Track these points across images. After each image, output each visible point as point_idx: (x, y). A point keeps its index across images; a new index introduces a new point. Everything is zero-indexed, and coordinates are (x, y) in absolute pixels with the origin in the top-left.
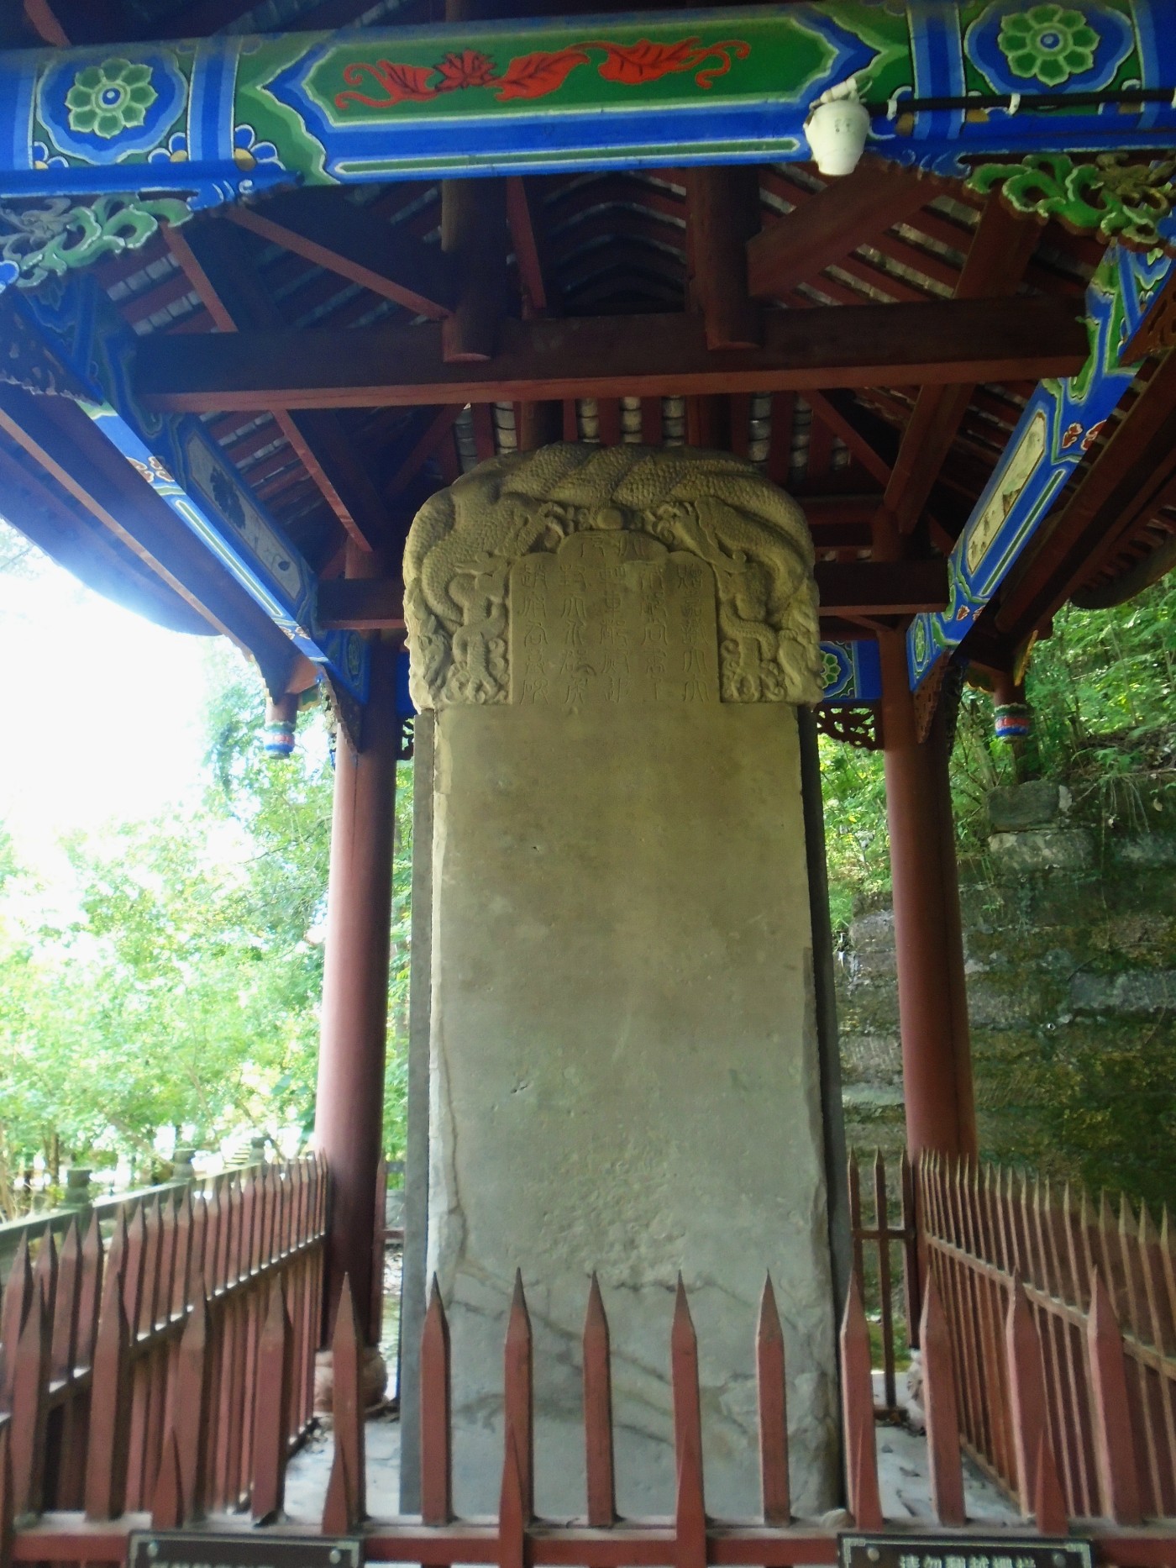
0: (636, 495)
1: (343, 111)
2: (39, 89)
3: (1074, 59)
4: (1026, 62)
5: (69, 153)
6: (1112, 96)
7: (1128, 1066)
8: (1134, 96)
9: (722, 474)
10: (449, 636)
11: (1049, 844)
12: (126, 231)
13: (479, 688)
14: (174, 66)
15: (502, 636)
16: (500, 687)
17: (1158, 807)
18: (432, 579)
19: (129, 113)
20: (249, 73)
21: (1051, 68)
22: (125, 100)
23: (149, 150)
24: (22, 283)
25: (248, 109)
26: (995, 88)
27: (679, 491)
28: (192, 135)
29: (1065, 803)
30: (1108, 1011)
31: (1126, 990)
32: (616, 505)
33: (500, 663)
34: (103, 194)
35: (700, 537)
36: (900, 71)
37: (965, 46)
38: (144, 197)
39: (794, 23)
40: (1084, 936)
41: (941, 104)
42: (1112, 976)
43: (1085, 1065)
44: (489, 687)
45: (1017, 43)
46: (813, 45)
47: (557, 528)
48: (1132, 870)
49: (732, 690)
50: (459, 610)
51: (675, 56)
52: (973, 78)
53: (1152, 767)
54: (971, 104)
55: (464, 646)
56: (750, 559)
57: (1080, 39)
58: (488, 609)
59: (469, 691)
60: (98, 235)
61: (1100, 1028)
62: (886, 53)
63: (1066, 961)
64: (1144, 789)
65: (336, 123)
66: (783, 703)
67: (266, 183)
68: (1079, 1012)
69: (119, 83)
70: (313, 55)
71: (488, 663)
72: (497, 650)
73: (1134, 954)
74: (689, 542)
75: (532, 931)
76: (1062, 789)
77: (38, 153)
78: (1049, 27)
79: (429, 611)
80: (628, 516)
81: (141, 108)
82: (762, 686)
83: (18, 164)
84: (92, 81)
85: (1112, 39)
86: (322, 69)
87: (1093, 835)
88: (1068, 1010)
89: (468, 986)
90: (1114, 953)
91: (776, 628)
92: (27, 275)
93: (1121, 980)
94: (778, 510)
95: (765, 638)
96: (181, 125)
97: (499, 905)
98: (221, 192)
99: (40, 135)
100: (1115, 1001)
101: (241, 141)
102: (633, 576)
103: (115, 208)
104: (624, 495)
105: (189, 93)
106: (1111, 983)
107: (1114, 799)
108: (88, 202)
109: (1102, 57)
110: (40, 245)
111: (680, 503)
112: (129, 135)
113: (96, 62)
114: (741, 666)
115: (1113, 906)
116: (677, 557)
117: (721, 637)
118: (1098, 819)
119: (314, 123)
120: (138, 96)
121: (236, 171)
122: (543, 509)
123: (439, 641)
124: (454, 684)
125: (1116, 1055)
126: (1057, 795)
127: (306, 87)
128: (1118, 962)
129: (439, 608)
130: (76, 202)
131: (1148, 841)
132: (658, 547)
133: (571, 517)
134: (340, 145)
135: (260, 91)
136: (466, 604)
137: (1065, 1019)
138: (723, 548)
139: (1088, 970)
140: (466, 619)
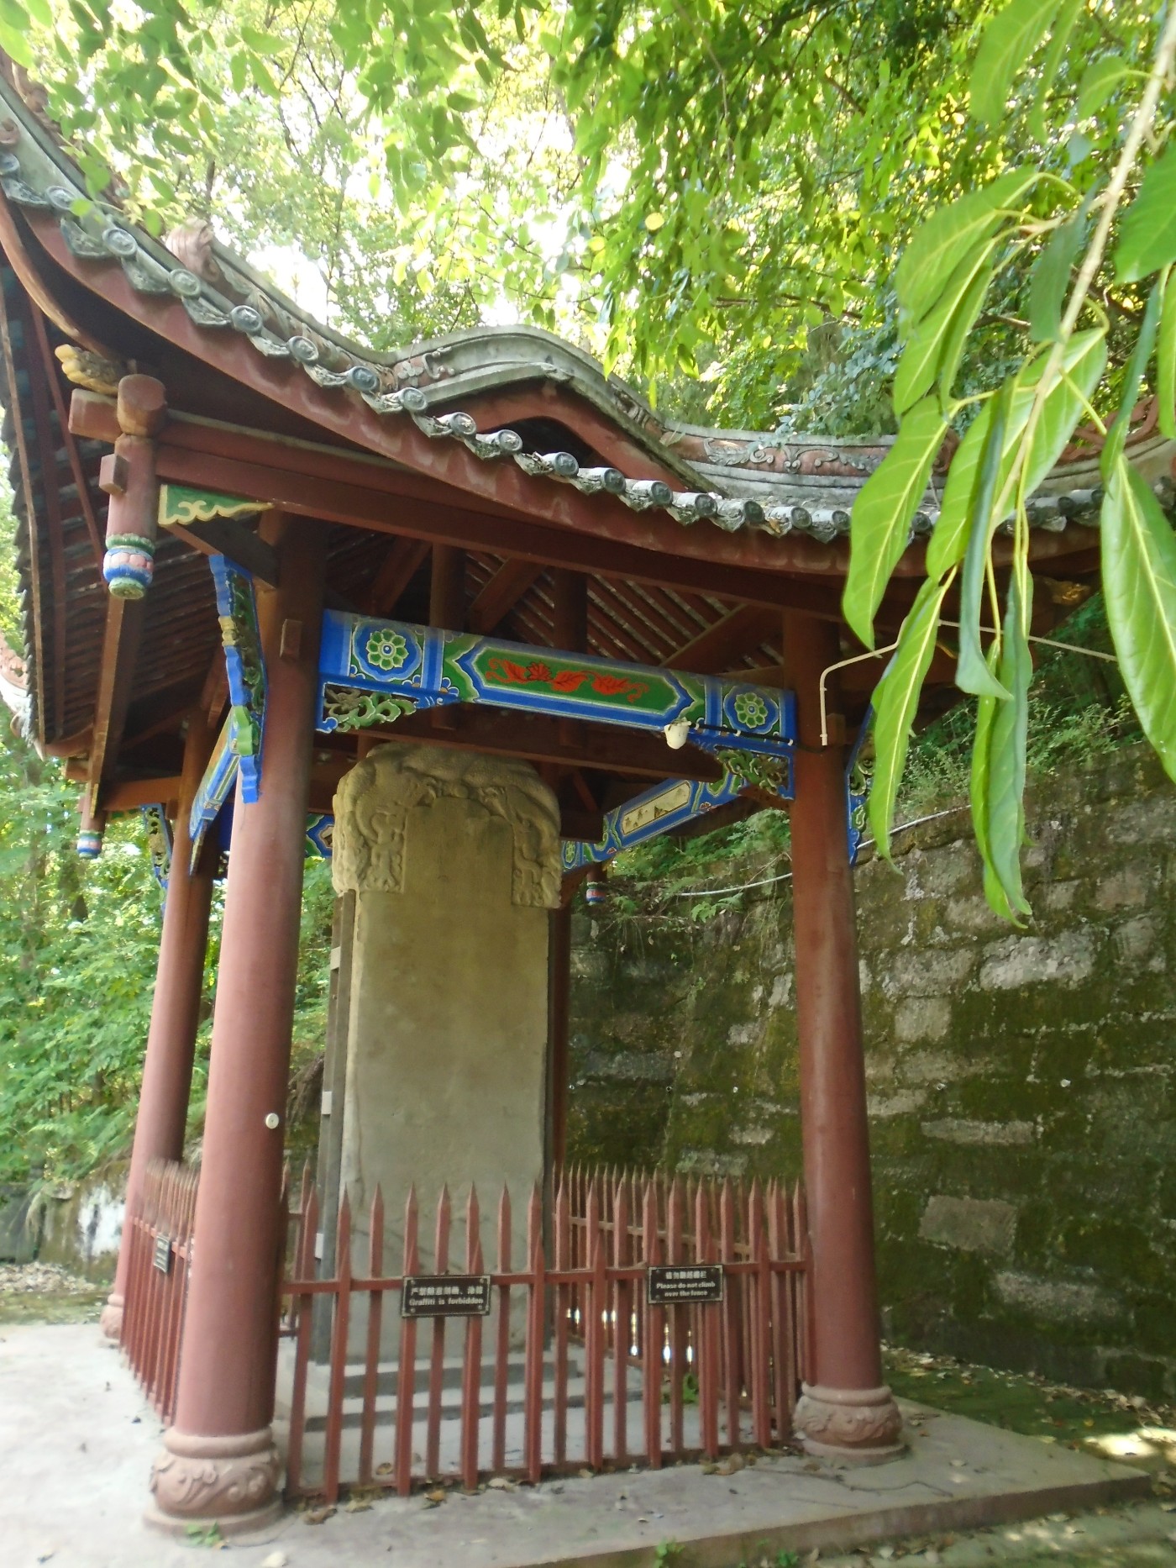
0: (477, 780)
1: (489, 681)
2: (353, 637)
3: (759, 719)
4: (743, 717)
5: (365, 673)
6: (769, 736)
7: (617, 1116)
8: (777, 738)
9: (521, 774)
10: (370, 849)
11: (582, 961)
12: (386, 712)
13: (385, 882)
14: (416, 641)
15: (399, 853)
16: (397, 883)
17: (651, 942)
18: (363, 814)
19: (396, 660)
20: (449, 652)
21: (751, 721)
22: (394, 652)
23: (404, 679)
24: (339, 730)
25: (449, 670)
26: (733, 726)
27: (497, 780)
28: (423, 677)
29: (594, 933)
30: (608, 1078)
31: (620, 1065)
32: (464, 784)
33: (397, 868)
34: (376, 691)
35: (507, 809)
36: (700, 711)
37: (723, 705)
38: (394, 697)
39: (665, 680)
40: (597, 1027)
41: (713, 727)
42: (613, 1054)
43: (591, 1115)
44: (391, 882)
45: (741, 708)
46: (671, 692)
47: (432, 793)
48: (632, 983)
49: (518, 899)
50: (376, 834)
51: (621, 685)
52: (725, 720)
53: (650, 913)
54: (723, 729)
55: (378, 856)
56: (532, 826)
57: (762, 711)
58: (393, 835)
59: (380, 883)
60: (373, 713)
61: (602, 1089)
62: (696, 702)
63: (585, 1042)
64: (644, 929)
65: (486, 685)
66: (541, 908)
67: (450, 702)
68: (590, 1078)
69: (390, 643)
70: (476, 649)
71: (391, 868)
72: (396, 860)
73: (627, 1040)
74: (501, 810)
75: (406, 1026)
76: (594, 923)
77: (352, 670)
78: (753, 703)
79: (360, 834)
80: (471, 790)
81: (401, 659)
82: (533, 898)
83: (342, 673)
84: (378, 640)
85: (772, 714)
86: (481, 658)
87: (610, 957)
88: (584, 1076)
89: (372, 1055)
90: (616, 1039)
91: (541, 866)
92: (341, 725)
93: (618, 1058)
94: (548, 800)
95: (535, 870)
96: (418, 671)
97: (390, 1010)
98: (429, 702)
99: (353, 661)
100: (613, 1072)
101: (445, 684)
102: (471, 827)
103: (381, 700)
104: (469, 778)
105: (423, 655)
106: (612, 1060)
107: (625, 933)
108: (369, 694)
109: (769, 719)
110: (347, 712)
111: (497, 787)
112: (396, 671)
113: (379, 628)
114: (522, 884)
115: (617, 1007)
116: (495, 818)
117: (514, 868)
118: (614, 946)
119: (477, 683)
120: (400, 652)
121: (438, 695)
122: (426, 781)
123: (365, 851)
124: (371, 878)
125: (611, 1108)
126: (590, 927)
127: (473, 663)
128: (617, 1045)
129: (365, 831)
130: (364, 693)
131: (643, 965)
132: (485, 812)
133: (440, 785)
134: (485, 693)
135: (453, 662)
136: (381, 832)
137: (581, 1083)
138: (520, 819)
139: (598, 1049)
140: (380, 840)
